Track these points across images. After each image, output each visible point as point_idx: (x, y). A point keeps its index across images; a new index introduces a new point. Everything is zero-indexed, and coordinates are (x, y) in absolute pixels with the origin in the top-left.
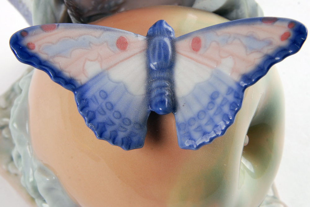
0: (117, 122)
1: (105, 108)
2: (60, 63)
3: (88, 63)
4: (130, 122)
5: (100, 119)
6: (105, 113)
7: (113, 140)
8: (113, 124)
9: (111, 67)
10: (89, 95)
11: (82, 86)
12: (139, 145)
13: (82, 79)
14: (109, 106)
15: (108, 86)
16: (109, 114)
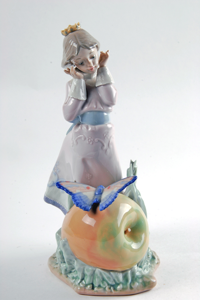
0: (83, 203)
1: (79, 199)
2: (69, 189)
3: (77, 190)
4: (86, 204)
5: (78, 201)
6: (79, 200)
7: (81, 207)
8: (81, 203)
9: (84, 192)
10: (75, 196)
11: (74, 194)
12: (87, 210)
13: (74, 193)
14: (81, 199)
15: (81, 195)
16: (81, 201)
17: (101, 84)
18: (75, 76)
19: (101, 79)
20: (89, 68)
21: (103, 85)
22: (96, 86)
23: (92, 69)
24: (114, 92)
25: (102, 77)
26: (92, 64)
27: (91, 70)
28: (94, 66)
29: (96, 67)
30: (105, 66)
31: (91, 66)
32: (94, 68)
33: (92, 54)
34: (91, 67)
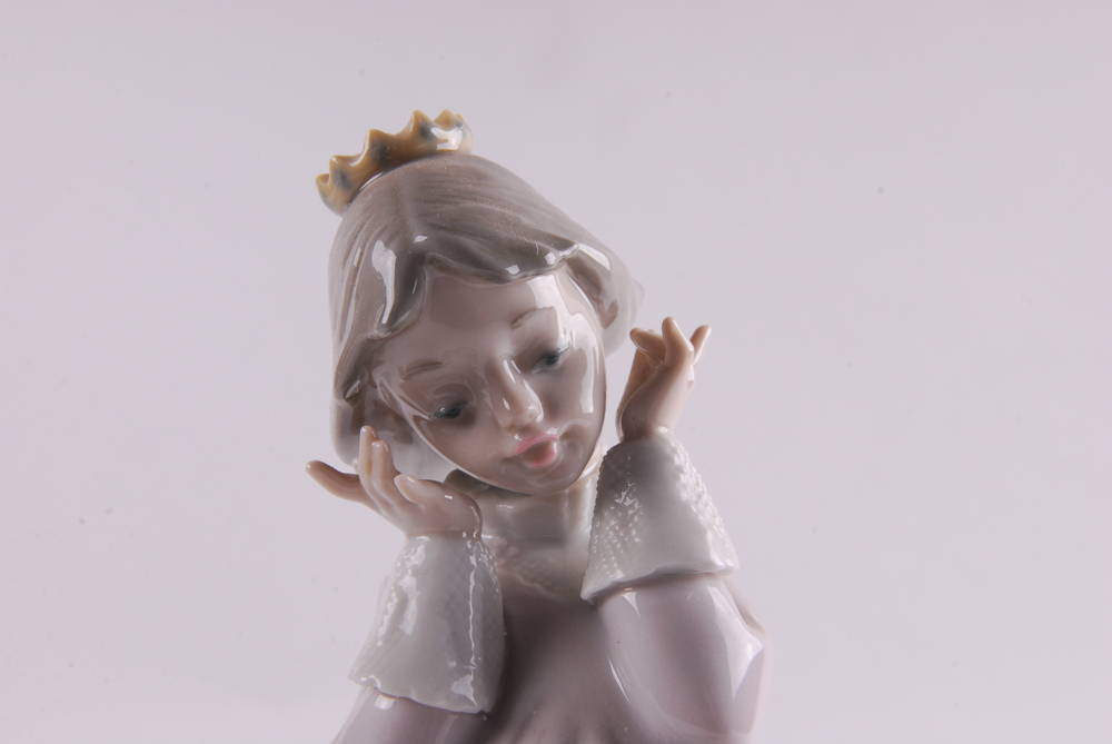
17: (619, 576)
18: (396, 508)
19: (621, 540)
20: (514, 444)
21: (640, 584)
22: (588, 590)
23: (539, 451)
24: (743, 648)
25: (624, 524)
26: (534, 407)
27: (530, 465)
28: (553, 432)
29: (573, 438)
30: (662, 430)
31: (527, 421)
32: (555, 447)
33: (529, 324)
34: (526, 430)
